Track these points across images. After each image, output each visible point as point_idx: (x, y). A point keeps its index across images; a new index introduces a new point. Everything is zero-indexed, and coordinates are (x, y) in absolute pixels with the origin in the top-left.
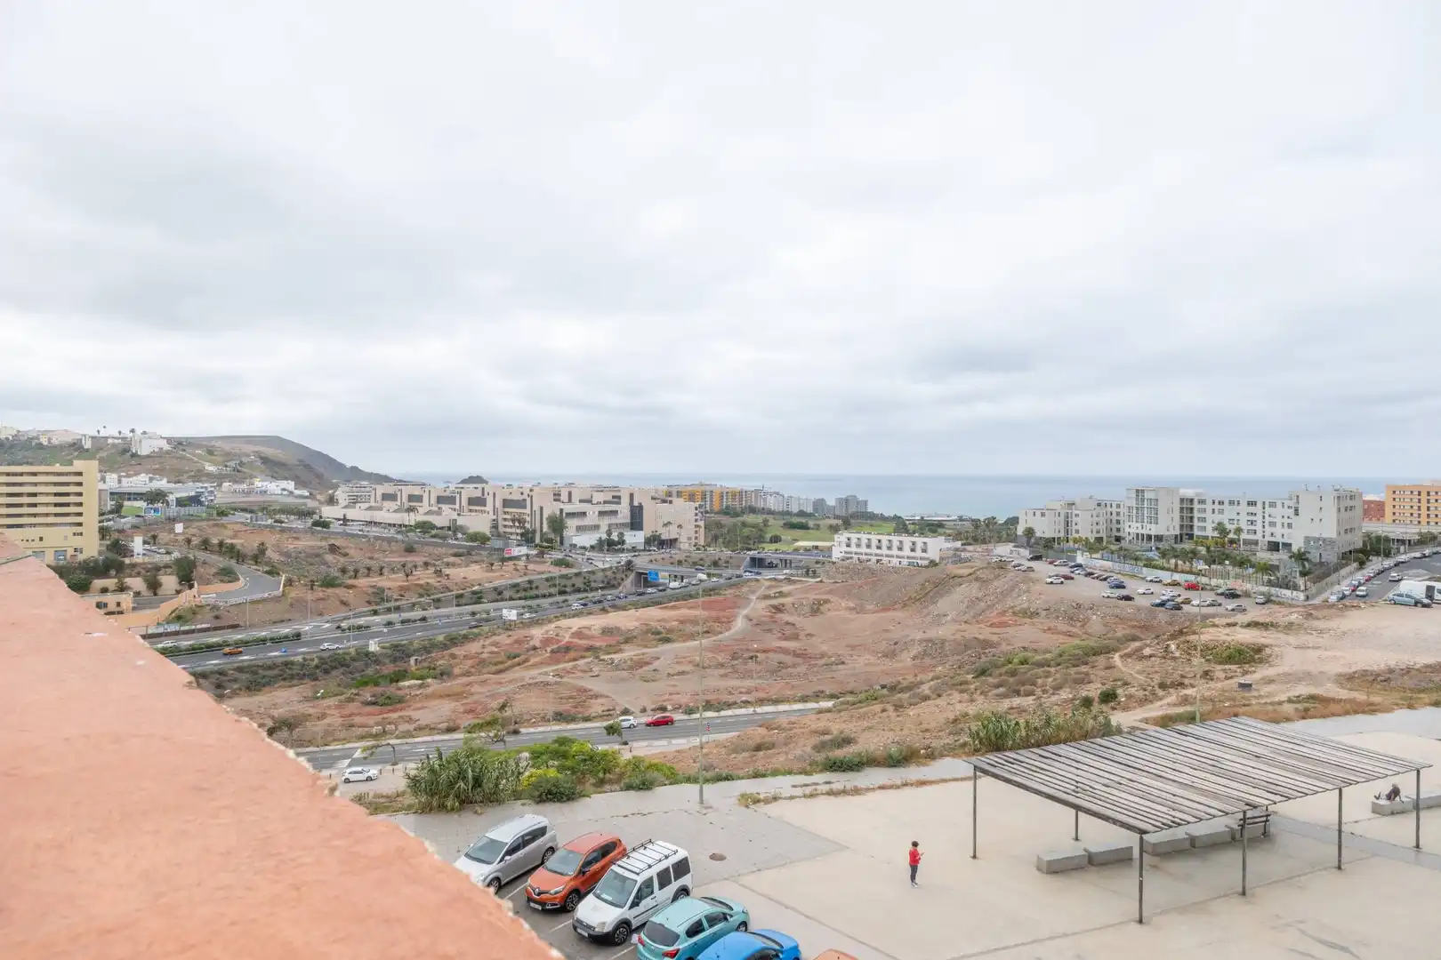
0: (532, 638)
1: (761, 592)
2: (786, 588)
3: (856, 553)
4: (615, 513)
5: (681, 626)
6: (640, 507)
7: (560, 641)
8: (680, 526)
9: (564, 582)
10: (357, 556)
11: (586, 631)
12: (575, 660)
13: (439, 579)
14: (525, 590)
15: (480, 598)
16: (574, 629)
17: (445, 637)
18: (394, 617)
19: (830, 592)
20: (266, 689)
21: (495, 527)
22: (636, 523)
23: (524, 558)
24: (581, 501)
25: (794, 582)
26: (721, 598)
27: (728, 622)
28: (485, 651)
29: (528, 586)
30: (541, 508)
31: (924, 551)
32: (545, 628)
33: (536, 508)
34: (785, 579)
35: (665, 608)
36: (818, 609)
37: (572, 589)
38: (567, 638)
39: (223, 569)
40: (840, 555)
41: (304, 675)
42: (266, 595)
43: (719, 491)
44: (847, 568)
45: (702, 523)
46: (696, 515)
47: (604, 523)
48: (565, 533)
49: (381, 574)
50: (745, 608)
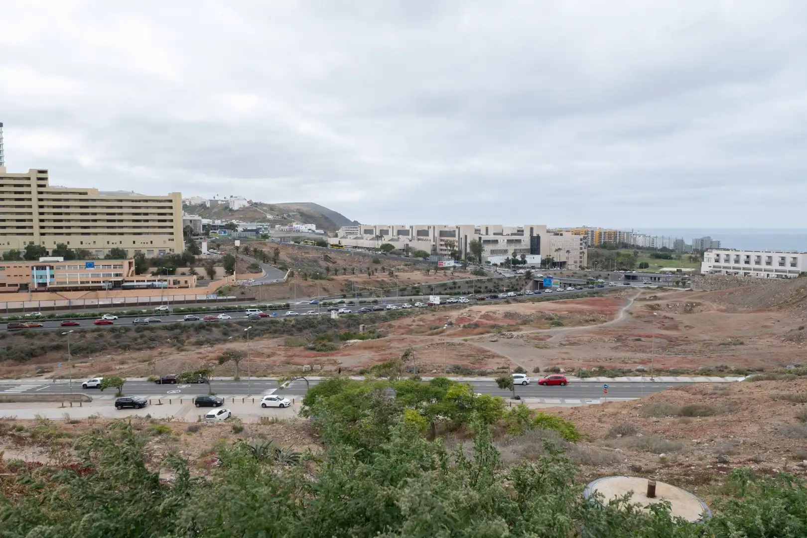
0: (450, 317)
1: (638, 296)
2: (660, 294)
3: (724, 268)
4: (519, 241)
5: (570, 315)
6: (538, 237)
7: (472, 320)
8: (568, 251)
9: (479, 285)
10: (341, 263)
11: (491, 314)
12: (482, 334)
13: (391, 278)
14: (451, 288)
15: (418, 292)
16: (483, 313)
17: (386, 313)
18: (355, 300)
19: (701, 297)
20: (256, 338)
21: (434, 249)
22: (535, 248)
23: (452, 269)
24: (494, 234)
25: (667, 290)
26: (603, 299)
27: (612, 315)
28: (414, 324)
29: (452, 286)
30: (466, 236)
31: (793, 265)
32: (461, 311)
33: (462, 236)
34: (657, 288)
35: (555, 302)
36: (691, 310)
37: (486, 290)
38: (477, 319)
39: (252, 265)
40: (709, 269)
41: (284, 331)
42: (275, 281)
43: (598, 231)
44: (716, 279)
45: (586, 251)
46: (581, 244)
47: (511, 249)
48: (483, 254)
49: (353, 273)
50: (625, 306)
